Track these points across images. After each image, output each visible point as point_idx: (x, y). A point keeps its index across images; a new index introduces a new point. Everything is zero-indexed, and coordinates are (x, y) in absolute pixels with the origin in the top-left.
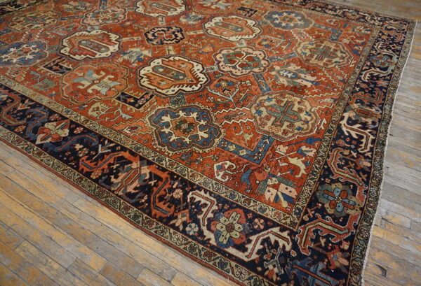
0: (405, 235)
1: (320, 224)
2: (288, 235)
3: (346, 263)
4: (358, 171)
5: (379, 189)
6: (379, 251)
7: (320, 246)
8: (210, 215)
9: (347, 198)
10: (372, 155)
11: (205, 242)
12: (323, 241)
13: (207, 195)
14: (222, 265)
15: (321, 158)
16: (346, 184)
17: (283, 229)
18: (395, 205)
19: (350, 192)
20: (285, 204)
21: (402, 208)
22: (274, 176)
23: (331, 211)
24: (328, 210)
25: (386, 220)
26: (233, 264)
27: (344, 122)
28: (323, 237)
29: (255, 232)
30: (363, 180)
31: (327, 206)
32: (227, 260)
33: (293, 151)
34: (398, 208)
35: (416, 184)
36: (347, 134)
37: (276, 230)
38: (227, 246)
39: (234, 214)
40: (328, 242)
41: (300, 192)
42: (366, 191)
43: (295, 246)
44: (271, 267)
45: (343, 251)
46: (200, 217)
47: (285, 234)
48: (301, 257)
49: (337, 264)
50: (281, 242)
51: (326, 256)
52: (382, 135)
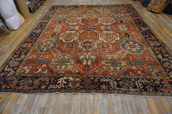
0: (13, 103)
1: (16, 80)
2: (12, 75)
3: (3, 88)
4: (39, 86)
5: (32, 93)
6: (7, 96)
7: (8, 82)
8: (17, 60)
9: (26, 85)
10: (49, 89)
11: (9, 61)
12: (10, 82)
13: (23, 57)
14: (3, 66)
15: (43, 75)
16: (33, 84)
17: (14, 73)
18: (26, 99)
19: (29, 85)
20: (22, 71)
21: (25, 101)
22: (32, 67)
23: (21, 82)
24: (21, 81)
25: (19, 97)
26: (4, 68)
27: (65, 78)
28: (11, 82)
29: (13, 69)
30: (36, 88)
31: (23, 80)
32: (4, 66)
33: (44, 68)
34: (24, 100)
35: (38, 105)
36: (58, 80)
37: (14, 72)
38: (9, 65)
39: (18, 63)
40: (10, 83)
41: (27, 74)
42: (30, 89)
43: (8, 77)
44: (3, 74)
45: (7, 87)
46: (17, 58)
47: (12, 74)
48: (5, 79)
49: (2, 87)
50: (10, 74)
51: (5, 84)
52: (63, 91)
